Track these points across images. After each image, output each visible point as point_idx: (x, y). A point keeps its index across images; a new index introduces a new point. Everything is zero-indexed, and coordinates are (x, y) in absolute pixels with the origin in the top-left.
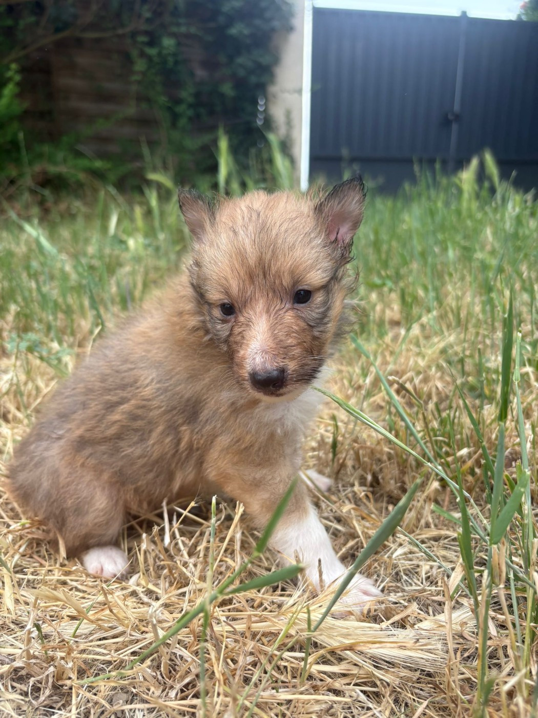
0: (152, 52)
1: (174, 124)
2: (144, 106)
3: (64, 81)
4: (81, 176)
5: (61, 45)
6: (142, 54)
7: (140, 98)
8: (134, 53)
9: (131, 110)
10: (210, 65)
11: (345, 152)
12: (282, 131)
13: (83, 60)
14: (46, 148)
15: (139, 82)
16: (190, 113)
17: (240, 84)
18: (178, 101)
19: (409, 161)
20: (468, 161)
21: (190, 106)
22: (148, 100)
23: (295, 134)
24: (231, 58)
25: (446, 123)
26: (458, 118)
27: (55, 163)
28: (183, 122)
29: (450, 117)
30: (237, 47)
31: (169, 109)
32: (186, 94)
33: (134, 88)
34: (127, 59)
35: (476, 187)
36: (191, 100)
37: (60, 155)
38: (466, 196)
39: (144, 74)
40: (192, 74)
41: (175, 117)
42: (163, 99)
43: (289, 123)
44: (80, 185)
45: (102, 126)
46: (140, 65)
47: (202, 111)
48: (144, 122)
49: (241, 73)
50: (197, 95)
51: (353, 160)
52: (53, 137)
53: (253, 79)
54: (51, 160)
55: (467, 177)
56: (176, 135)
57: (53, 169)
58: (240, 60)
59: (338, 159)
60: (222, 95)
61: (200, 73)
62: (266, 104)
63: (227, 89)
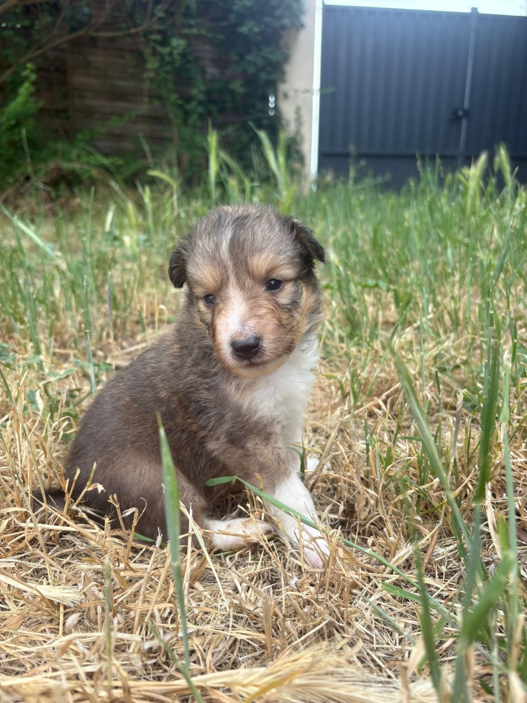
0: (165, 50)
1: (185, 122)
2: (157, 103)
3: (79, 79)
4: (95, 173)
5: (76, 44)
6: (155, 53)
7: (152, 96)
8: (147, 52)
9: (144, 108)
10: (222, 63)
11: (352, 149)
12: (292, 127)
13: (98, 59)
14: (60, 146)
15: (152, 80)
16: (201, 109)
17: (250, 81)
18: (188, 99)
19: (413, 157)
20: (477, 157)
21: (200, 103)
22: (160, 98)
23: (304, 131)
24: (242, 57)
25: (455, 119)
26: (467, 113)
27: (70, 160)
28: (193, 119)
29: (460, 113)
30: (248, 44)
31: (180, 106)
32: (197, 92)
33: (147, 86)
34: (141, 58)
35: (482, 184)
36: (201, 97)
37: (74, 152)
38: (471, 192)
39: (156, 71)
40: (204, 72)
41: (187, 114)
42: (174, 97)
43: (299, 120)
44: (93, 182)
45: (115, 124)
46: (152, 64)
47: (213, 108)
48: (156, 119)
49: (252, 70)
50: (208, 93)
51: (360, 156)
52: (69, 135)
53: (263, 76)
54: (65, 156)
55: (474, 173)
56: (187, 132)
57: (66, 166)
58: (250, 57)
59: (347, 155)
60: (232, 93)
61: (212, 71)
62: (276, 102)
63: (237, 86)
